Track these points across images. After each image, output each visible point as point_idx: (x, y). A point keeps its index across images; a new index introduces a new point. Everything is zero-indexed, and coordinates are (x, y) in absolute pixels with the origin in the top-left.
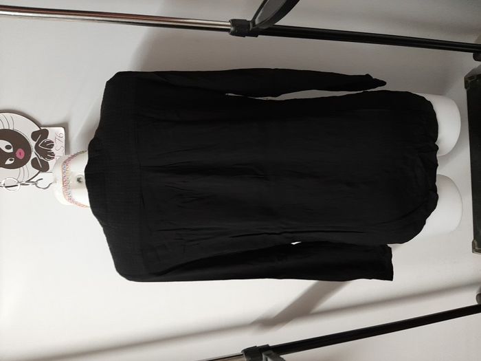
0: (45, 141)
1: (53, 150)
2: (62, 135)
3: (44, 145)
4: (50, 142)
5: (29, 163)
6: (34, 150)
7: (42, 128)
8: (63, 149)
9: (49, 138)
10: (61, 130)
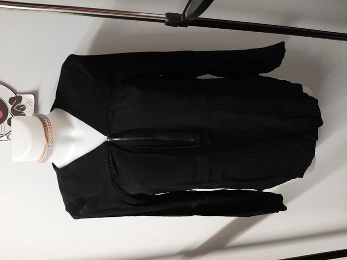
0: (19, 105)
1: (25, 112)
2: (32, 101)
3: (18, 108)
4: (23, 105)
5: (6, 122)
6: (10, 112)
7: (18, 95)
8: (32, 112)
9: (23, 103)
10: (32, 97)
